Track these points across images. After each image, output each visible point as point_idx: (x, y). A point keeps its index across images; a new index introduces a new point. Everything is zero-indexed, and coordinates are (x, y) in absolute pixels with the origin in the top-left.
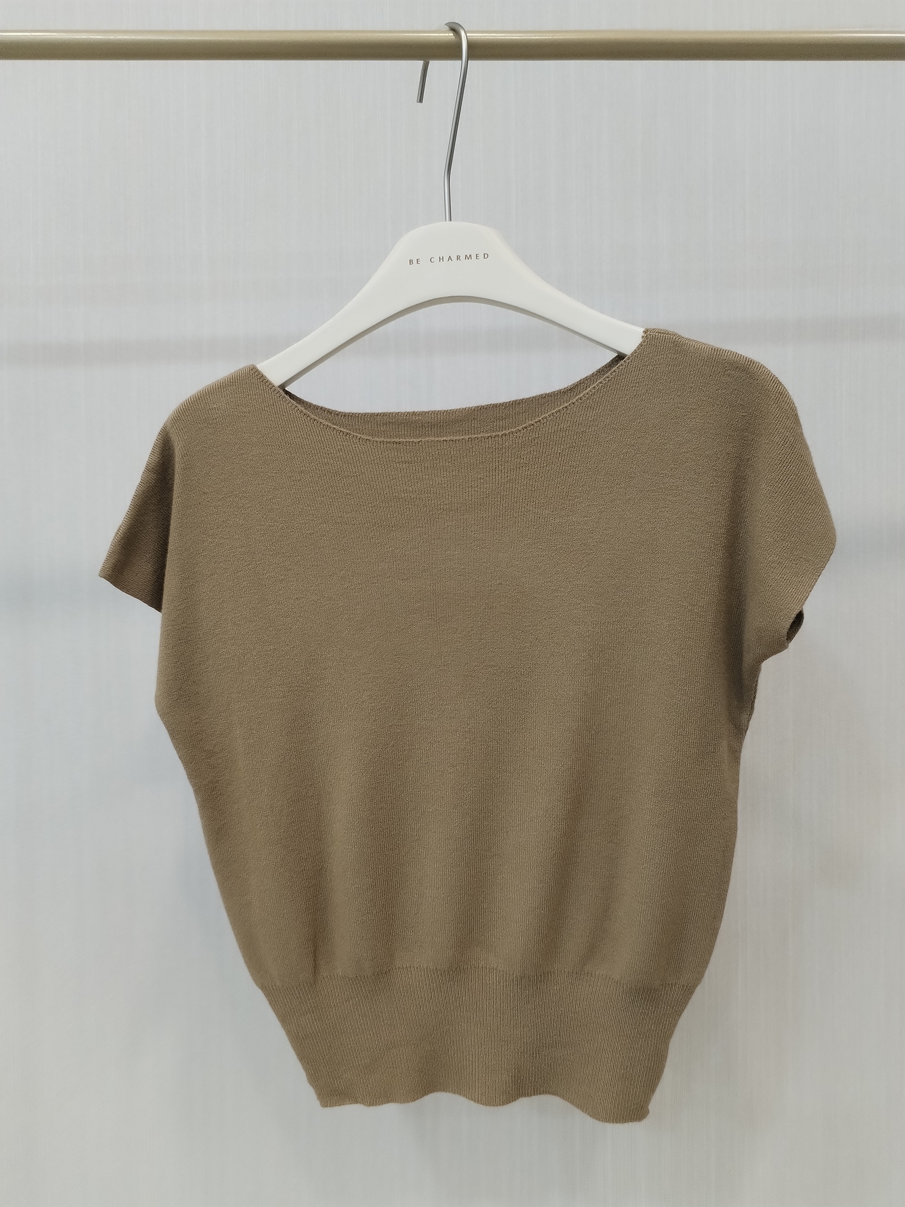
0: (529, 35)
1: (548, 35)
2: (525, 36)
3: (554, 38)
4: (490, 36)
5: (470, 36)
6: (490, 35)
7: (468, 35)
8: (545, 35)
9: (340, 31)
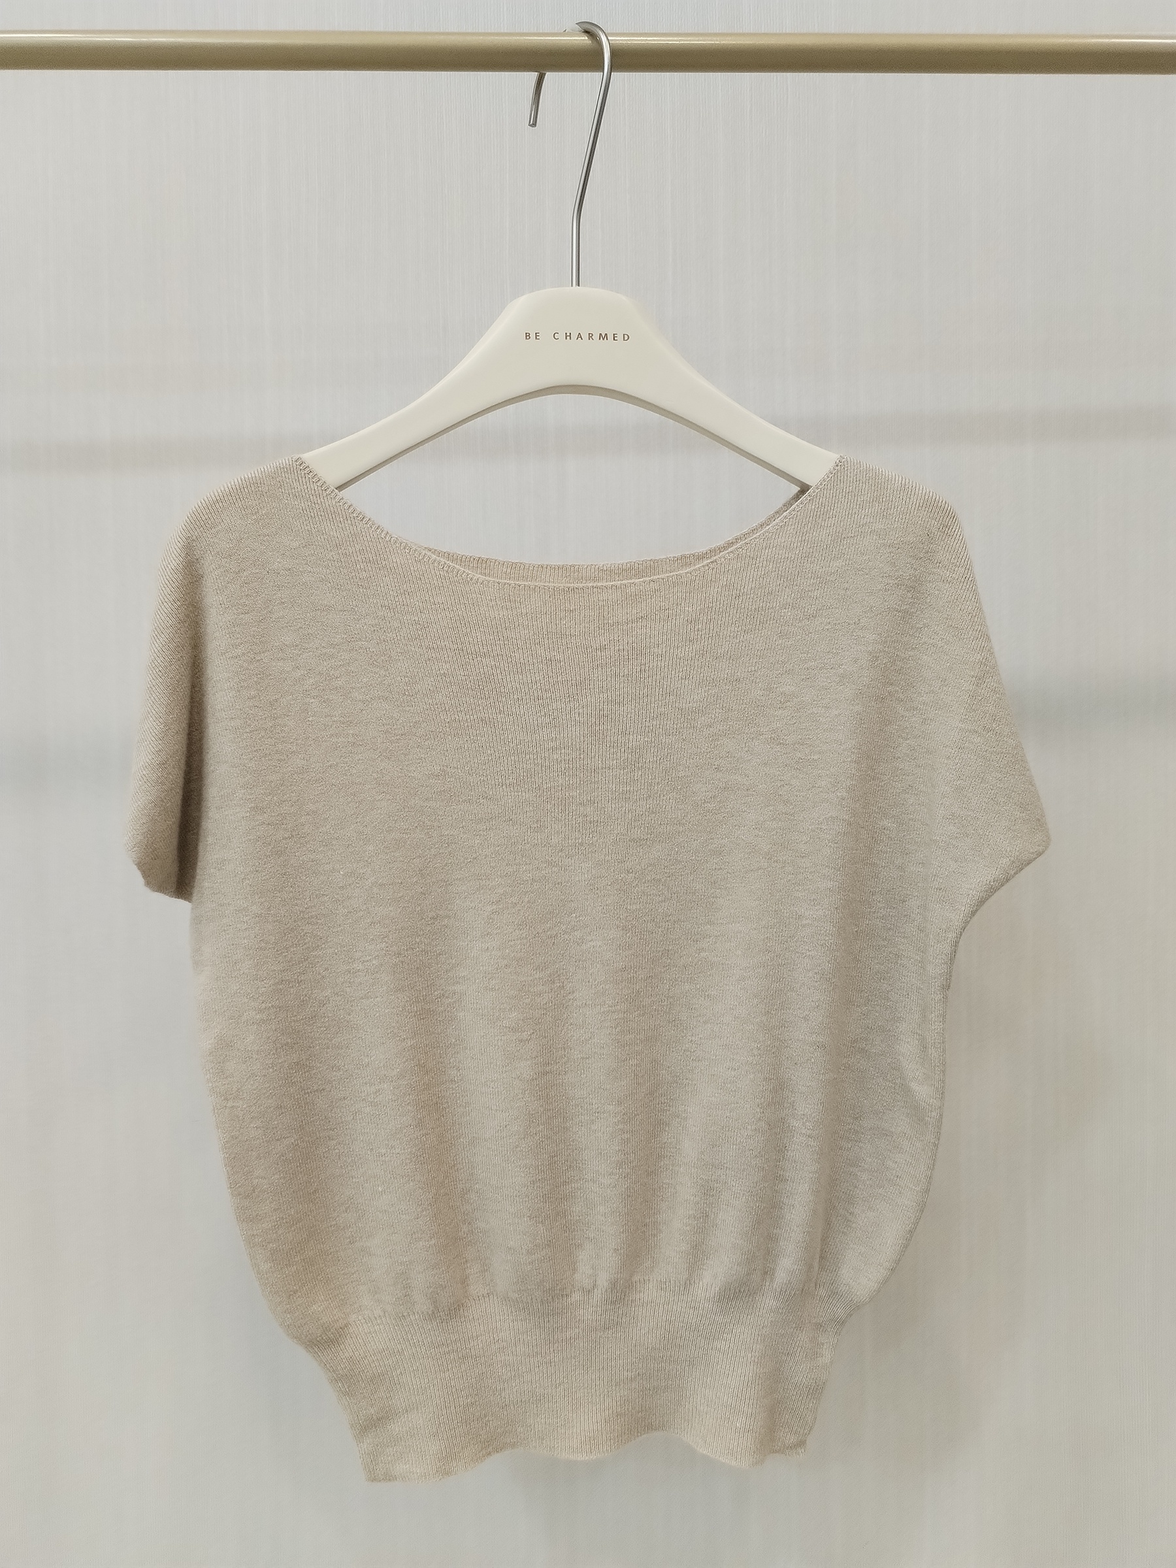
0: (689, 39)
1: (715, 39)
2: (685, 41)
3: (722, 42)
4: (639, 40)
5: (612, 40)
6: (639, 38)
7: (609, 38)
8: (710, 38)
9: (443, 34)
